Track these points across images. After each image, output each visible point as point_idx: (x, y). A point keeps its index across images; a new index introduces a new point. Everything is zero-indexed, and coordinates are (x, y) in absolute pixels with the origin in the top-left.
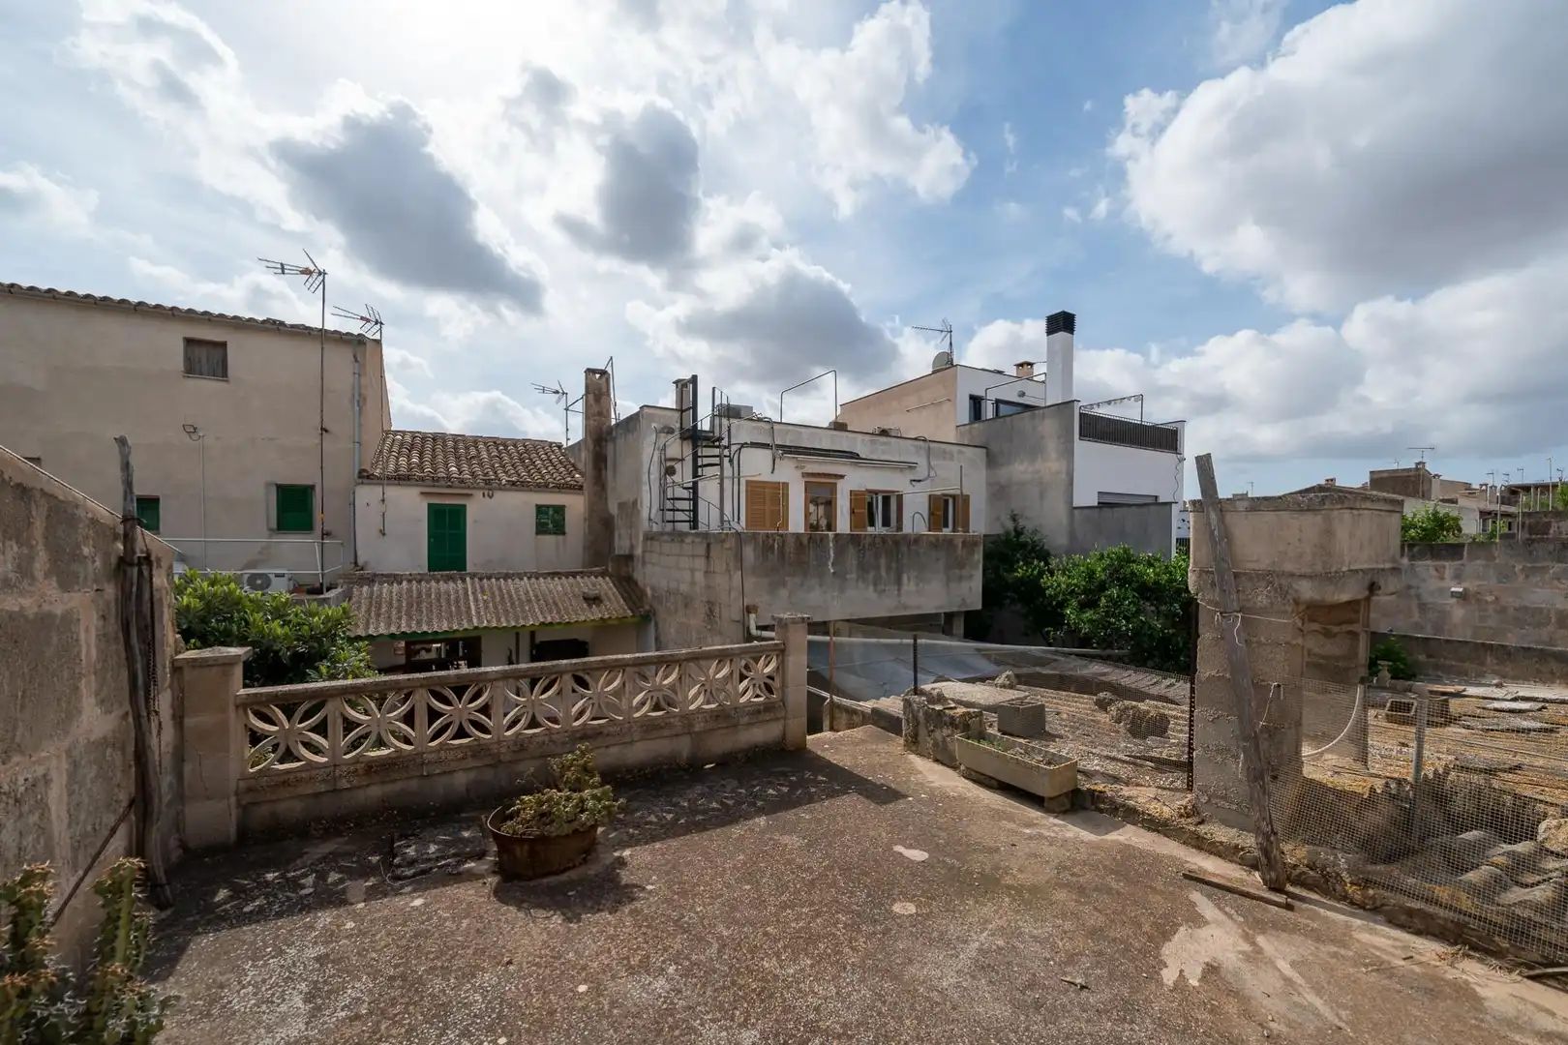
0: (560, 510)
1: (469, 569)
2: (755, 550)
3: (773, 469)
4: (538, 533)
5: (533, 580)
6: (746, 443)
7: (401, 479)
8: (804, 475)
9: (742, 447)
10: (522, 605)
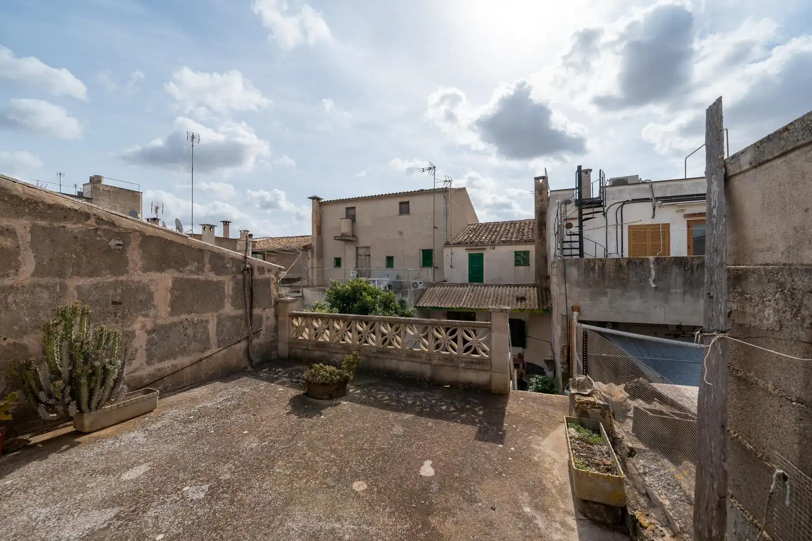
0: (527, 253)
1: (485, 282)
2: (578, 270)
3: (654, 215)
4: (516, 265)
5: (497, 288)
6: (628, 201)
7: (459, 244)
8: (686, 216)
9: (624, 204)
10: (486, 298)
